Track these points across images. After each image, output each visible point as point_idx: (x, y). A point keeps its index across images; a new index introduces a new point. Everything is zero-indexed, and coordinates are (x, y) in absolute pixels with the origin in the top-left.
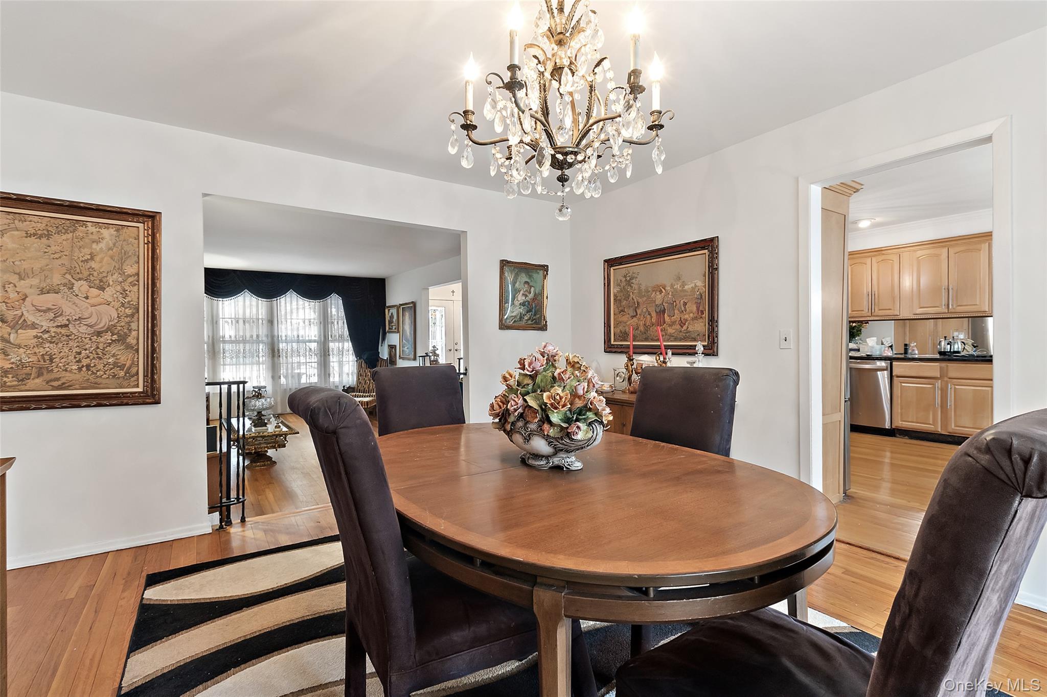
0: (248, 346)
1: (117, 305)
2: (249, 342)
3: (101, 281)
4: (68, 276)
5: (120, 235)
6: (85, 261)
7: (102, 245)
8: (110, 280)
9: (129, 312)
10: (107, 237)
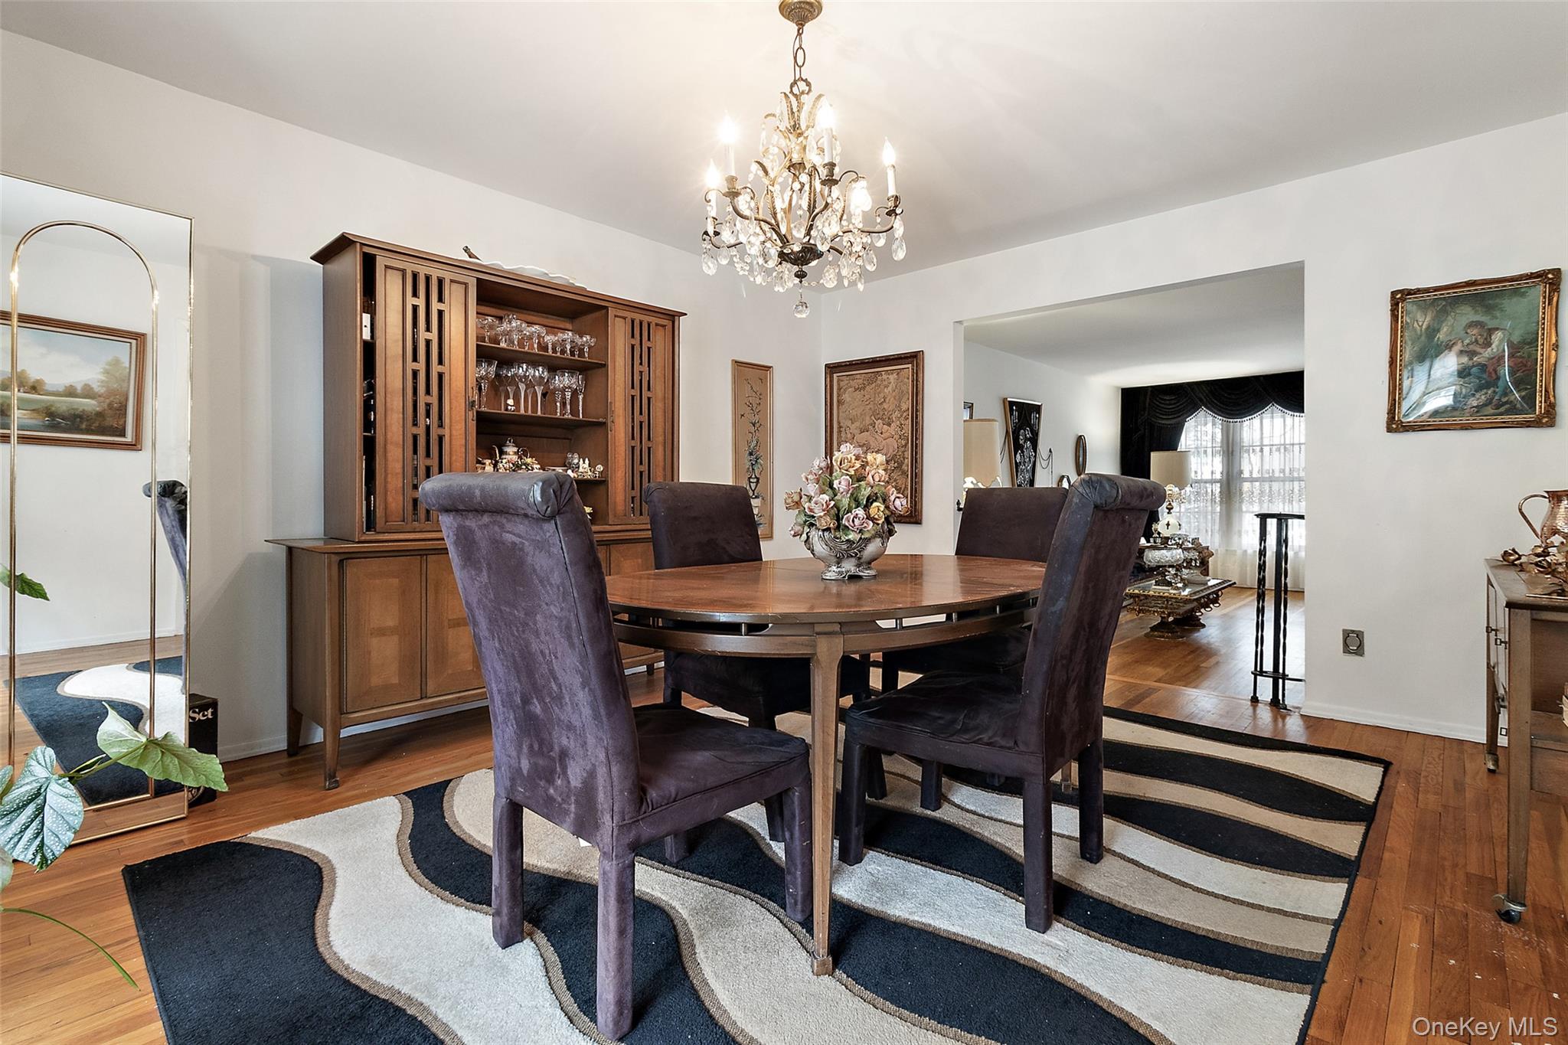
0: (1276, 486)
1: (896, 437)
2: (1277, 480)
3: (889, 418)
4: (873, 418)
5: (899, 377)
6: (881, 404)
7: (890, 388)
8: (894, 416)
9: (903, 442)
10: (892, 381)
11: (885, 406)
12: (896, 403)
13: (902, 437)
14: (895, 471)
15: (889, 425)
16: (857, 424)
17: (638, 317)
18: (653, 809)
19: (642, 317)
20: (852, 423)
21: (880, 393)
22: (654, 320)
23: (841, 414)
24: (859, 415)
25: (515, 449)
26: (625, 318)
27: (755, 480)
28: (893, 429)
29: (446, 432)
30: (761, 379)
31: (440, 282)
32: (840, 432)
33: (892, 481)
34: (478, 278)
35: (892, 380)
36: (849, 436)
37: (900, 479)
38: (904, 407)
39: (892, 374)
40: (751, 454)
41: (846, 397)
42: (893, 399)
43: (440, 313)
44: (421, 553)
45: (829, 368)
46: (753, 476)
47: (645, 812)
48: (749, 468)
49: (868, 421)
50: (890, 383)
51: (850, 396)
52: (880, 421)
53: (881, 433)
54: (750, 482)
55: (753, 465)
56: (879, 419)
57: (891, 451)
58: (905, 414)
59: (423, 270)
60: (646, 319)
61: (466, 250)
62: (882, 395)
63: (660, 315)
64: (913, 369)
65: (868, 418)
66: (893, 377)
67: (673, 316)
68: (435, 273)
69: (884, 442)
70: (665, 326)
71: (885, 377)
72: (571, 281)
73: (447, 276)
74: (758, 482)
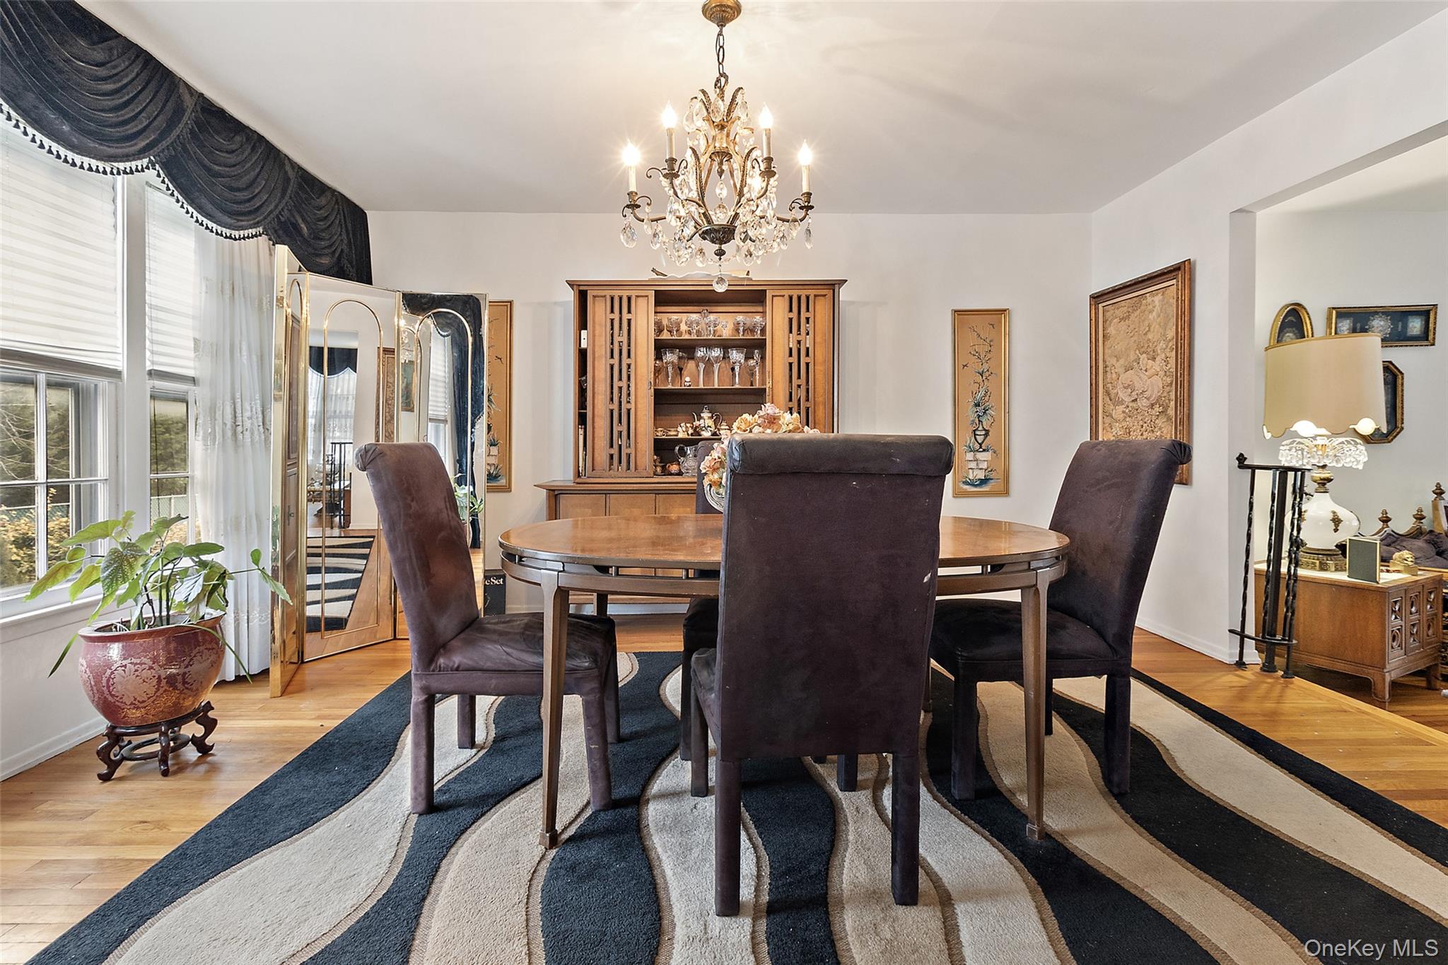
1: (1162, 373)
4: (1137, 352)
5: (1164, 298)
6: (1146, 334)
7: (1154, 313)
8: (1159, 348)
9: (1169, 380)
10: (1157, 303)
11: (1150, 336)
12: (1161, 330)
13: (1168, 373)
14: (1160, 418)
15: (1154, 359)
16: (1122, 361)
17: (795, 293)
18: (439, 671)
19: (799, 292)
20: (1118, 361)
21: (1143, 321)
22: (812, 293)
23: (1106, 351)
24: (1123, 349)
25: (710, 415)
26: (783, 296)
27: (983, 433)
28: (1157, 366)
29: (632, 406)
30: (993, 325)
31: (629, 299)
32: (1105, 372)
33: (1156, 430)
34: (655, 291)
35: (1160, 301)
36: (1114, 376)
37: (1165, 427)
38: (1169, 337)
39: (1157, 294)
40: (977, 405)
41: (1111, 330)
42: (1157, 326)
43: (629, 321)
44: (605, 492)
45: (1094, 298)
46: (981, 428)
47: (433, 671)
48: (973, 421)
49: (1132, 357)
50: (1154, 307)
51: (1115, 329)
52: (1144, 355)
53: (1146, 371)
54: (975, 435)
55: (979, 416)
56: (1143, 352)
57: (1156, 392)
58: (1170, 344)
59: (616, 293)
60: (803, 293)
61: (653, 270)
62: (1146, 323)
63: (819, 287)
64: (1178, 285)
65: (1132, 352)
66: (1158, 299)
67: (833, 286)
68: (625, 294)
69: (1149, 380)
70: (825, 295)
71: (1149, 299)
72: (733, 275)
73: (633, 293)
74: (987, 434)
